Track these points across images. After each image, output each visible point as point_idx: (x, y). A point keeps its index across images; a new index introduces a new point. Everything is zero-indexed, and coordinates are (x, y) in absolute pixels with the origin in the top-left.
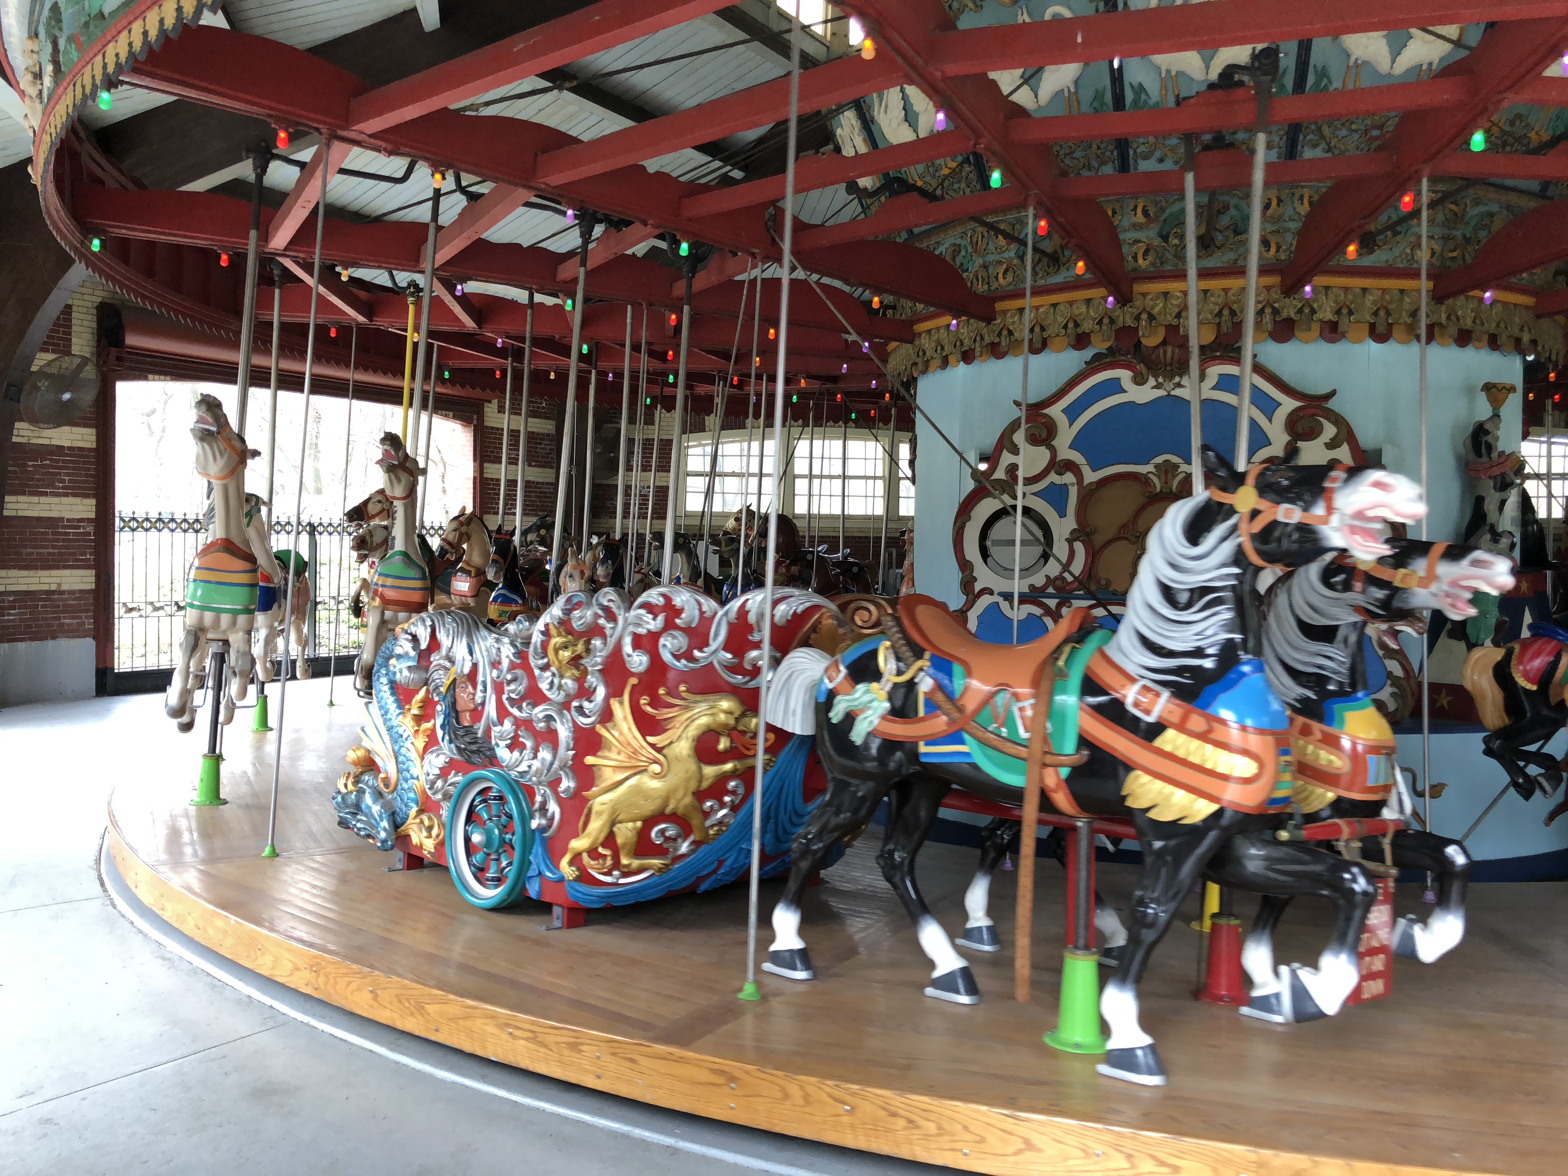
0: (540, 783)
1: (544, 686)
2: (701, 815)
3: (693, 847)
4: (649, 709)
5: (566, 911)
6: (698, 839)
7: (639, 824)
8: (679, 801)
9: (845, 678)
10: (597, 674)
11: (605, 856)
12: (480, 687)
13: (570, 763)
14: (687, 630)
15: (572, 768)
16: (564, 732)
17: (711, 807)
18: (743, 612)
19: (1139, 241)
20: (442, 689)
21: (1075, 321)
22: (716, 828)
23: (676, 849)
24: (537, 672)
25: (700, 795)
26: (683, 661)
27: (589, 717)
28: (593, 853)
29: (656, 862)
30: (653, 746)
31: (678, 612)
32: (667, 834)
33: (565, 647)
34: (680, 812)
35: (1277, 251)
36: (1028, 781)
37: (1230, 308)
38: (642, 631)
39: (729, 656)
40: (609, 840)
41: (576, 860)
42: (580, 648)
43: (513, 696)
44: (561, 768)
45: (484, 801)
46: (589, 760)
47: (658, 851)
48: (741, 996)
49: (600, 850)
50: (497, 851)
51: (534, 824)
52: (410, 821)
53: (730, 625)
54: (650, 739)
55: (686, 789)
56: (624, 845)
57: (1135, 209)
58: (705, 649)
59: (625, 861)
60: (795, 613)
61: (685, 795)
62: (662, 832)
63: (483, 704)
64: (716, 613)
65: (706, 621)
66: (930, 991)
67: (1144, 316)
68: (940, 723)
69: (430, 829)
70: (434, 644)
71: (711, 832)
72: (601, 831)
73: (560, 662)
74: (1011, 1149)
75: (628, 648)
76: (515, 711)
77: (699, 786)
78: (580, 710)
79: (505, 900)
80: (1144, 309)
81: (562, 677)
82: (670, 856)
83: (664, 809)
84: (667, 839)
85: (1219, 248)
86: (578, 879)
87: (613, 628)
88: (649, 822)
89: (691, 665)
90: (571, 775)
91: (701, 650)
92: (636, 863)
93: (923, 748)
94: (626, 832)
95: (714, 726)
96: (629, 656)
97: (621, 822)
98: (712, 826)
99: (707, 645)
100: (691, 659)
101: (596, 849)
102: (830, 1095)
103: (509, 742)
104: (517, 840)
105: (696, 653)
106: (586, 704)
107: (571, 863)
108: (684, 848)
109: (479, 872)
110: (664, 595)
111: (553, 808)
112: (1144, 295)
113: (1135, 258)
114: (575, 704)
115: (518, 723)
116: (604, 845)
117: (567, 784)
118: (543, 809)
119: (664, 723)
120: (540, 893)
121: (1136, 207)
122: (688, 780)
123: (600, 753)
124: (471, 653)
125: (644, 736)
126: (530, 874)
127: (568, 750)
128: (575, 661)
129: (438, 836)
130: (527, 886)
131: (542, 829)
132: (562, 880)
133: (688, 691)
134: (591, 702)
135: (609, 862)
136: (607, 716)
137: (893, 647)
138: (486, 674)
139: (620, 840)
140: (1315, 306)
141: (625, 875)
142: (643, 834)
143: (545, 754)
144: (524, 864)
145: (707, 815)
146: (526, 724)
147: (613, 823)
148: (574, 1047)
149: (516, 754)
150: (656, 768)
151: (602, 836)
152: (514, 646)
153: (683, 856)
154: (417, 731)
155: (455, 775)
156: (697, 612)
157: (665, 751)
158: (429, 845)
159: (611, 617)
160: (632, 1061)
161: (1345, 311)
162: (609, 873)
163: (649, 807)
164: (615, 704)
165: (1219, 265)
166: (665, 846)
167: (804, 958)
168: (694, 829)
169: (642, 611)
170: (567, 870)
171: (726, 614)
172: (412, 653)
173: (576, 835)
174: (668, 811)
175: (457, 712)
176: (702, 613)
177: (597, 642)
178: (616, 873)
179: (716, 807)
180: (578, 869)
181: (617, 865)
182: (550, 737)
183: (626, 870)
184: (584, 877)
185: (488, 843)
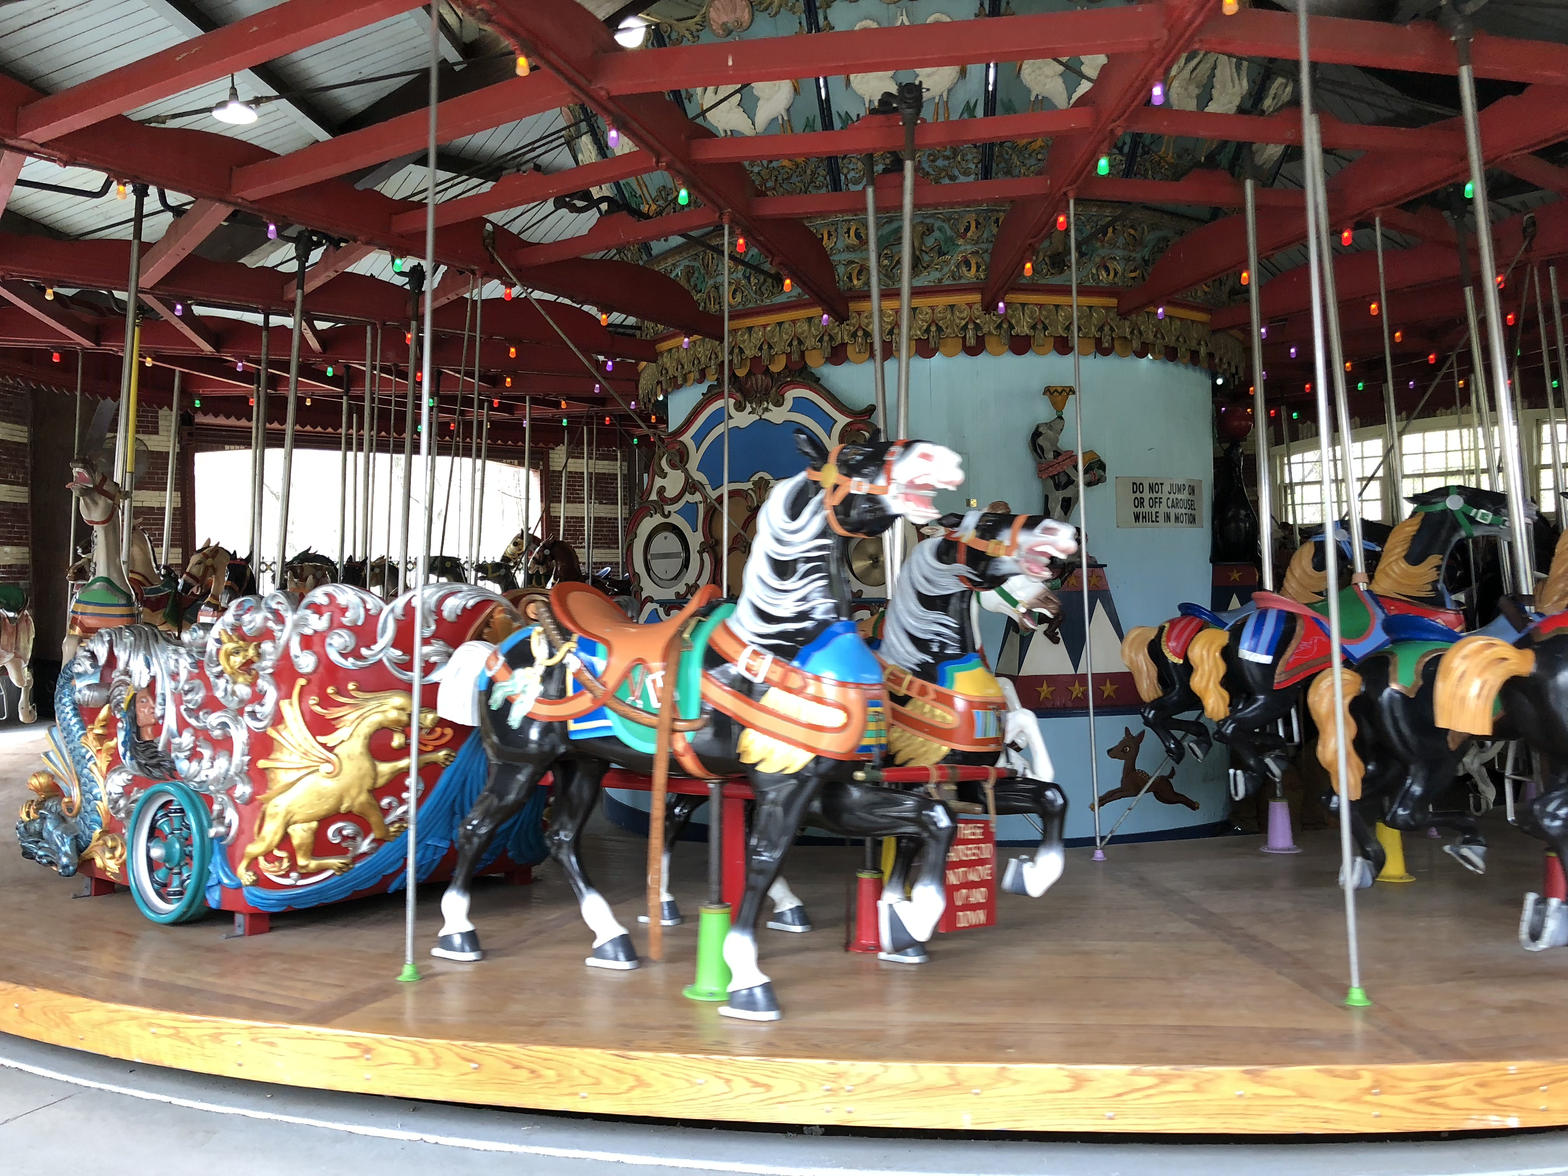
0: (218, 791)
1: (219, 694)
2: (379, 813)
3: (373, 845)
4: (318, 709)
5: (248, 917)
6: (378, 837)
7: (314, 824)
8: (354, 799)
9: (504, 665)
10: (268, 678)
11: (280, 859)
12: (159, 700)
13: (246, 768)
14: (353, 629)
15: (247, 773)
16: (240, 737)
17: (390, 804)
18: (409, 609)
19: (853, 262)
20: (123, 705)
21: (798, 339)
22: (397, 825)
23: (356, 848)
24: (212, 679)
25: (377, 793)
26: (351, 660)
27: (261, 720)
28: (269, 856)
29: (335, 862)
30: (324, 745)
31: (344, 610)
32: (345, 833)
33: (236, 652)
34: (356, 810)
35: (977, 271)
36: (659, 748)
37: (937, 325)
38: (308, 631)
39: (399, 653)
40: (285, 841)
41: (253, 865)
42: (251, 652)
43: (190, 706)
44: (237, 774)
45: (166, 815)
46: (262, 764)
47: (336, 850)
48: (400, 978)
49: (277, 853)
50: (179, 864)
51: (212, 832)
52: (92, 845)
53: (397, 621)
54: (321, 739)
55: (361, 786)
56: (300, 846)
57: (848, 232)
58: (373, 647)
59: (301, 861)
60: (464, 608)
61: (359, 793)
62: (339, 831)
63: (163, 717)
64: (381, 610)
65: (371, 619)
66: (591, 961)
67: (860, 333)
68: (585, 702)
69: (113, 849)
70: (112, 660)
71: (392, 829)
72: (276, 834)
73: (232, 668)
74: (624, 1087)
75: (295, 648)
76: (192, 721)
77: (375, 783)
78: (253, 715)
79: (185, 913)
80: (860, 327)
81: (235, 683)
82: (350, 855)
83: (339, 808)
84: (345, 838)
85: (925, 268)
86: (255, 884)
87: (282, 631)
88: (325, 821)
89: (359, 663)
90: (246, 779)
91: (368, 647)
92: (313, 864)
93: (572, 726)
94: (300, 834)
95: (386, 724)
96: (297, 657)
97: (295, 823)
98: (393, 823)
99: (375, 642)
100: (359, 657)
101: (272, 852)
102: (458, 1055)
103: (188, 753)
104: (196, 851)
105: (364, 651)
106: (258, 708)
107: (248, 868)
108: (365, 846)
109: (162, 890)
110: (328, 595)
111: (231, 815)
112: (859, 313)
113: (850, 278)
114: (248, 709)
115: (197, 732)
116: (279, 847)
117: (243, 790)
118: (221, 816)
119: (334, 723)
120: (219, 902)
121: (849, 229)
122: (362, 778)
123: (272, 756)
124: (148, 666)
125: (314, 737)
126: (209, 884)
127: (243, 755)
128: (247, 666)
129: (121, 856)
130: (208, 896)
131: (220, 838)
132: (239, 887)
133: (358, 689)
134: (262, 705)
135: (286, 864)
136: (278, 719)
137: (545, 631)
138: (165, 686)
139: (296, 841)
140: (1013, 322)
141: (303, 876)
142: (319, 834)
143: (222, 763)
144: (203, 874)
145: (386, 812)
146: (202, 734)
147: (287, 825)
148: (216, 1038)
149: (195, 765)
150: (329, 768)
151: (277, 838)
152: (191, 656)
153: (364, 854)
154: (99, 751)
155: (138, 792)
156: (362, 612)
157: (336, 751)
158: (113, 866)
159: (280, 619)
160: (272, 1044)
161: (1040, 326)
162: (286, 875)
163: (324, 807)
164: (284, 704)
165: (926, 283)
166: (344, 845)
167: (472, 939)
168: (374, 827)
169: (308, 612)
170: (246, 877)
171: (392, 610)
172: (91, 670)
173: (251, 840)
174: (344, 808)
175: (138, 728)
176: (367, 610)
177: (267, 646)
178: (294, 875)
179: (395, 804)
180: (255, 874)
181: (293, 866)
182: (224, 745)
183: (304, 871)
184: (262, 881)
185: (168, 858)
